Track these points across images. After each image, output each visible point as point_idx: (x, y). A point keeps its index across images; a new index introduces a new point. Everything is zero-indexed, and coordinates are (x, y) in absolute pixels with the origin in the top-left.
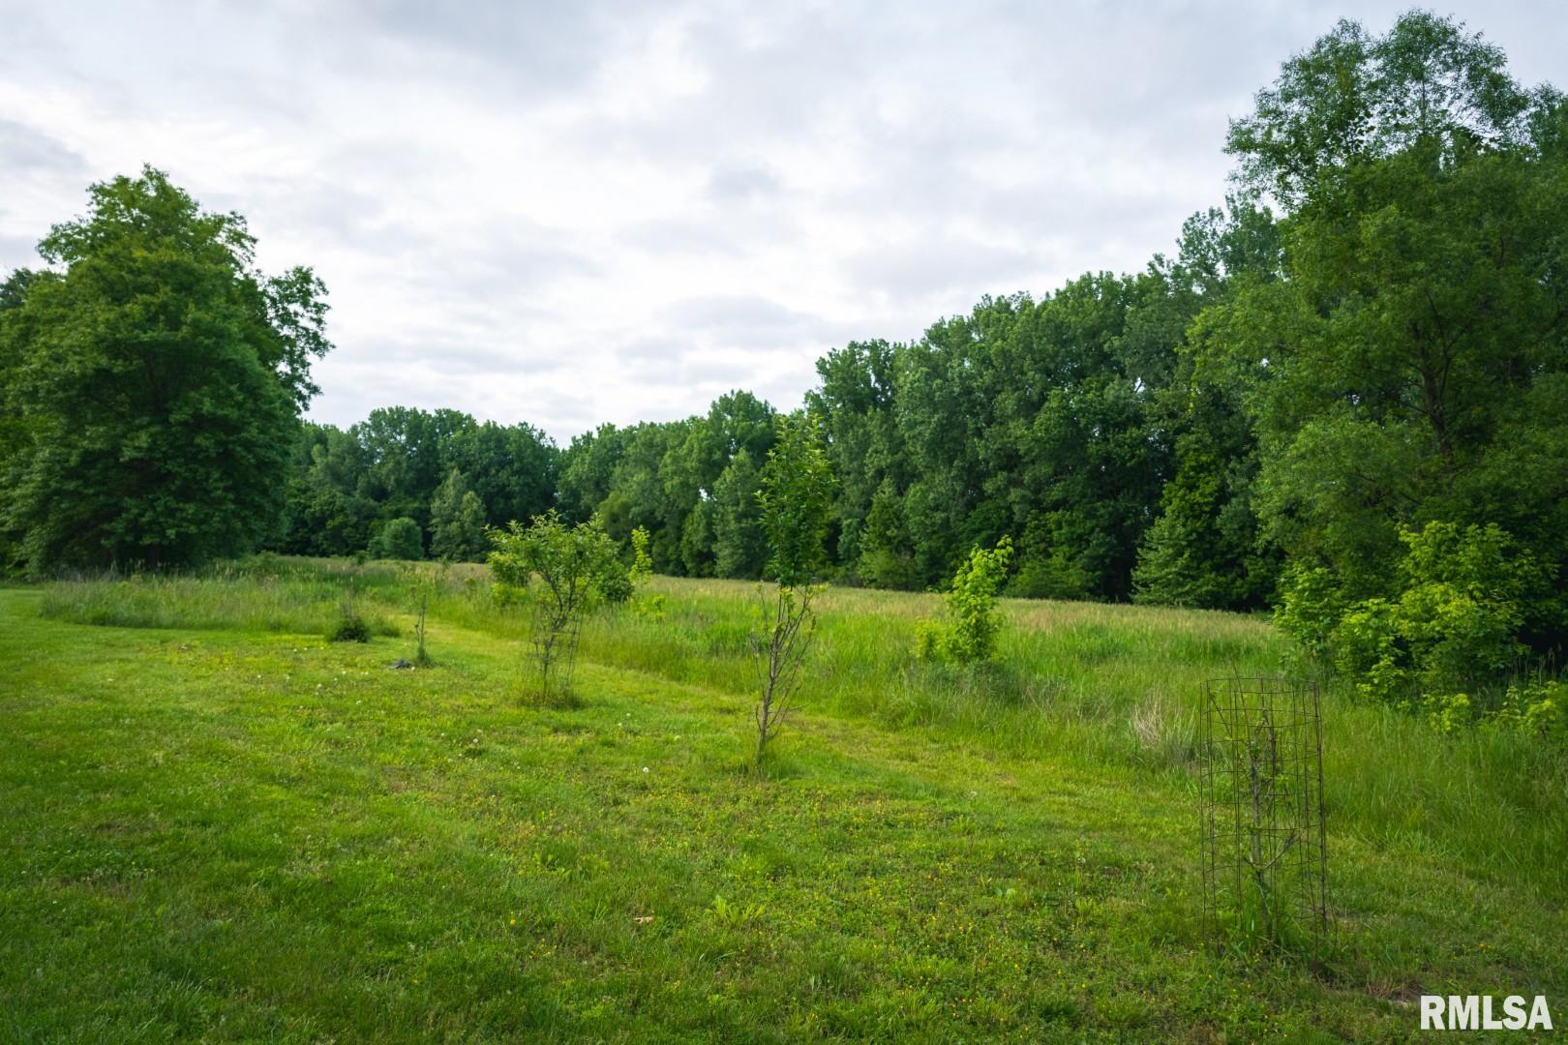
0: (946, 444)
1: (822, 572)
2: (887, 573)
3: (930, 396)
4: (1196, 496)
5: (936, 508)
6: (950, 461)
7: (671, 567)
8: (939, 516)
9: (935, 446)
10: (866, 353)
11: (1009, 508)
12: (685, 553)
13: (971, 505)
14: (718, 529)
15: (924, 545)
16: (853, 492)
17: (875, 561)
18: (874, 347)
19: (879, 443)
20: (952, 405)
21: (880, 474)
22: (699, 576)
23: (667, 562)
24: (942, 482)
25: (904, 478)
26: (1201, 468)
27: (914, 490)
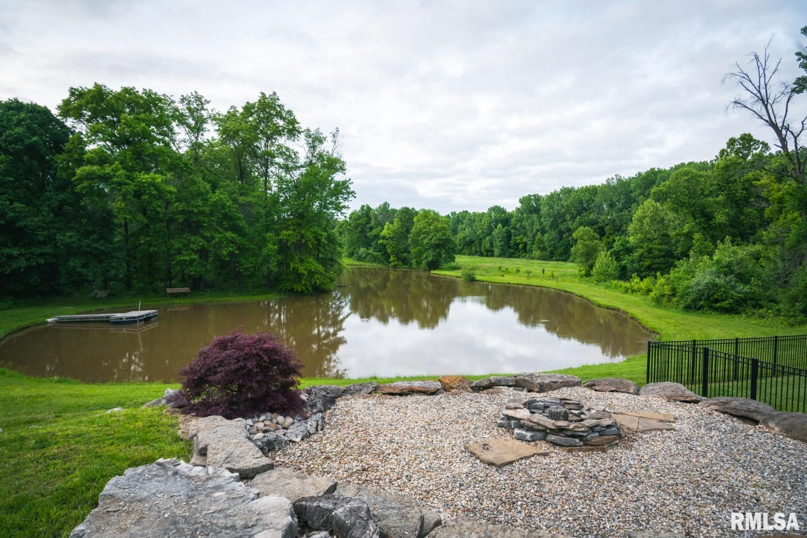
0: (554, 225)
1: (523, 255)
2: (541, 256)
3: (550, 214)
4: (609, 240)
5: (552, 240)
6: (555, 229)
7: (478, 254)
8: (553, 242)
9: (551, 226)
10: (532, 197)
11: (569, 241)
12: (483, 250)
13: (561, 239)
14: (494, 244)
15: (549, 249)
16: (530, 234)
17: (537, 253)
18: (535, 196)
19: (536, 222)
20: (555, 216)
21: (538, 230)
22: (487, 256)
23: (477, 252)
24: (554, 233)
25: (543, 232)
26: (610, 234)
27: (546, 235)
